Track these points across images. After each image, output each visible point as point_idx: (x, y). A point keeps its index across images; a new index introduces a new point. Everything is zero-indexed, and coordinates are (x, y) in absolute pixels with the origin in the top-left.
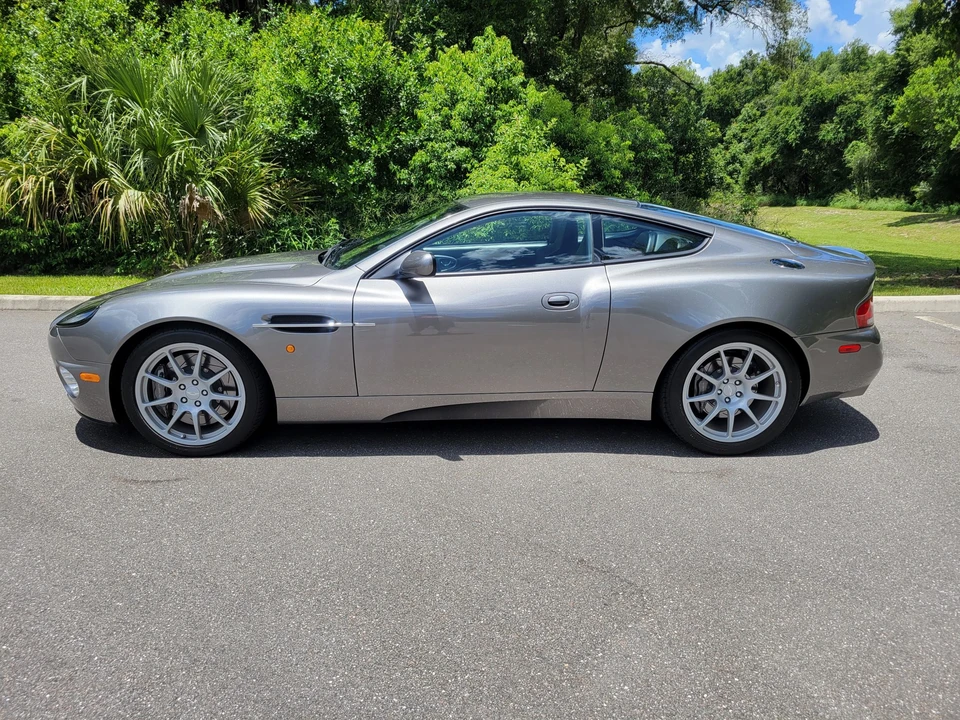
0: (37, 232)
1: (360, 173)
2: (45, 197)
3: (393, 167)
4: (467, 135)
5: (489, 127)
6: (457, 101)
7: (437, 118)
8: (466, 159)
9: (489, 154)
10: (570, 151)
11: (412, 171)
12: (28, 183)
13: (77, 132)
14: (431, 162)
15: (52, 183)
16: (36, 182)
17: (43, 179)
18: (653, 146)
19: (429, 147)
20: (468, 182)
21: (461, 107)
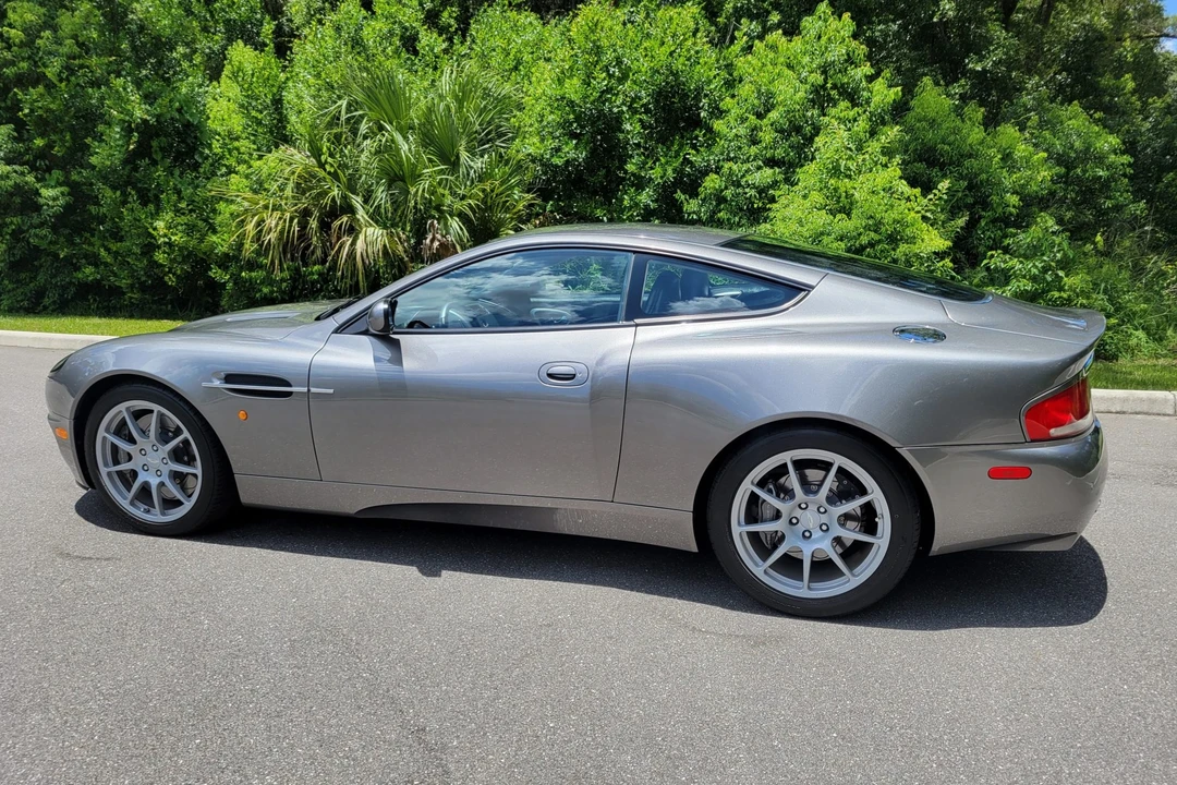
0: (278, 275)
1: (637, 205)
2: (288, 236)
3: (680, 196)
4: (779, 153)
5: (810, 140)
6: (773, 106)
7: (742, 131)
8: (775, 184)
9: (801, 176)
10: (941, 170)
11: (703, 200)
12: (272, 221)
13: (326, 162)
14: (726, 188)
15: (296, 221)
16: (280, 218)
17: (288, 215)
18: (1100, 159)
19: (725, 170)
20: (771, 214)
21: (773, 115)
